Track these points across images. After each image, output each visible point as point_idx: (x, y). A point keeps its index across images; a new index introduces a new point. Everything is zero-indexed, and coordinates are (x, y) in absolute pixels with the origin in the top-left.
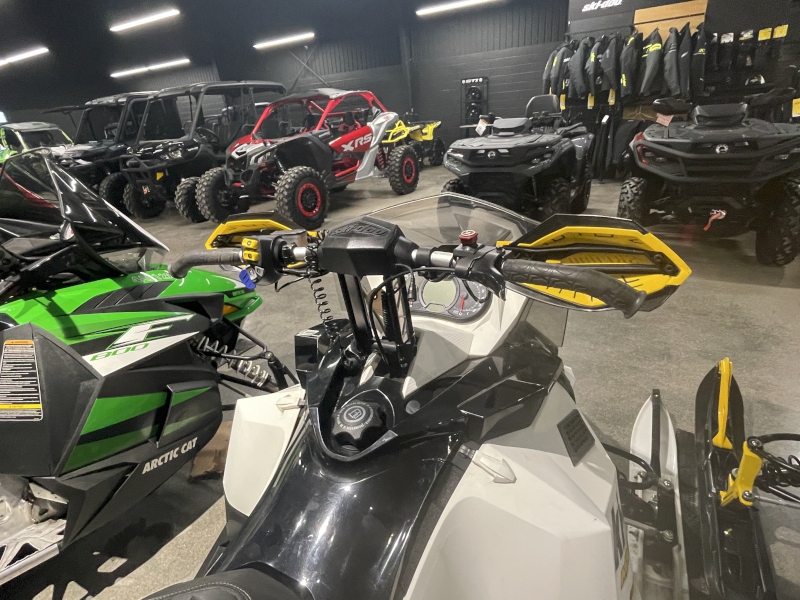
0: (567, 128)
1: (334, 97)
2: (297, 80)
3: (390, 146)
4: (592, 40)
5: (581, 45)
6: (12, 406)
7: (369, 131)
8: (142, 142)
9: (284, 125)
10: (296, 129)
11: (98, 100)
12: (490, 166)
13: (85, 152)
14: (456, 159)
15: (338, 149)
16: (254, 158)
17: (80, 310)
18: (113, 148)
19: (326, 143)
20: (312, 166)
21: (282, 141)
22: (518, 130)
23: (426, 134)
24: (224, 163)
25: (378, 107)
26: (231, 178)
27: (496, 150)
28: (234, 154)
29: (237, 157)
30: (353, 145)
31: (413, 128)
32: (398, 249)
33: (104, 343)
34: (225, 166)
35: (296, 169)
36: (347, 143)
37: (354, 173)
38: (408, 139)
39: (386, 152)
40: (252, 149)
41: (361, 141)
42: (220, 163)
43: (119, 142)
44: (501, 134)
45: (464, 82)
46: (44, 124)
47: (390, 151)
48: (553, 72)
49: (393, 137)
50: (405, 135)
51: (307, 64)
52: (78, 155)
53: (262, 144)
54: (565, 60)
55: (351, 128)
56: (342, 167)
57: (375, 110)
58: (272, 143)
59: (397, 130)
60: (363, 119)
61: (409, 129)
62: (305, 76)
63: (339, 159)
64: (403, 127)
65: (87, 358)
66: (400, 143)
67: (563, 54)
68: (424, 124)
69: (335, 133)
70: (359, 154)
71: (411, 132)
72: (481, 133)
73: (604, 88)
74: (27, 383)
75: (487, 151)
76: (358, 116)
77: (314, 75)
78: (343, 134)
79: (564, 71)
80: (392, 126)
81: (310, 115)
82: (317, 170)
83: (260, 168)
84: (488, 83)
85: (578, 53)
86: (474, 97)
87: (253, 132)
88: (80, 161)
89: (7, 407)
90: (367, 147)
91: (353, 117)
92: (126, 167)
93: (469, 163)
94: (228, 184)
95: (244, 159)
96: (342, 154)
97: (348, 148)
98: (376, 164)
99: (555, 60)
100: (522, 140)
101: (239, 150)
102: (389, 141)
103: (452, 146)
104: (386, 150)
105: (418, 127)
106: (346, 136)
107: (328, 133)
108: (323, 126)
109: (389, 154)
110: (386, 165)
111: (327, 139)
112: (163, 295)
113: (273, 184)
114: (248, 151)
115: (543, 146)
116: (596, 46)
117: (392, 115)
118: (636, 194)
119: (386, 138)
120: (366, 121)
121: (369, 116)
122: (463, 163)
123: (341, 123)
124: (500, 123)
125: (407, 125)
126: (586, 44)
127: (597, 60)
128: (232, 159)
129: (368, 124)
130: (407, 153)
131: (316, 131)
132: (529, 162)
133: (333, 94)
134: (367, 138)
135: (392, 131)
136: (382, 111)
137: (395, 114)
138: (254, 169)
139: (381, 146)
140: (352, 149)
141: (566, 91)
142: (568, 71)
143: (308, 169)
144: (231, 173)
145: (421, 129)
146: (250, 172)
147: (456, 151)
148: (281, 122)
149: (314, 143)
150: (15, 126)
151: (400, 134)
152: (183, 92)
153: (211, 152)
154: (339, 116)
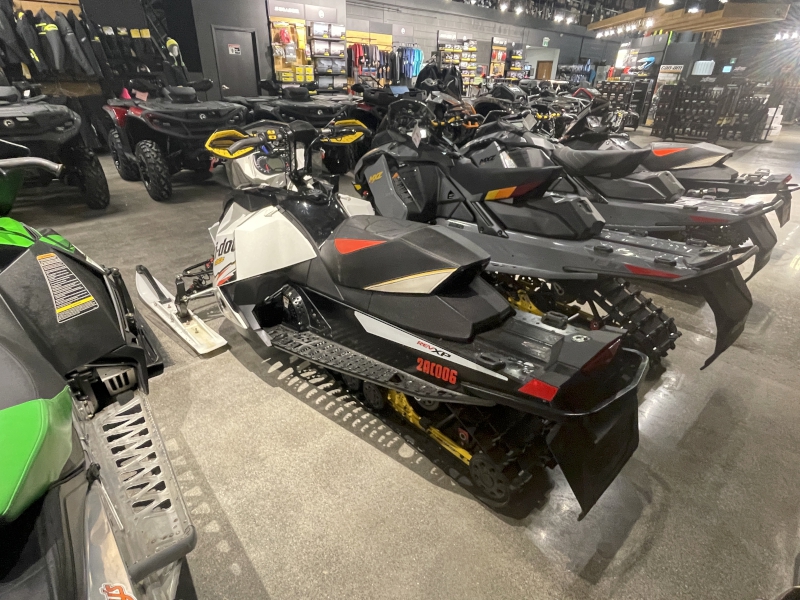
6: (73, 305)
27: (14, 119)
74: (73, 284)
89: (69, 307)
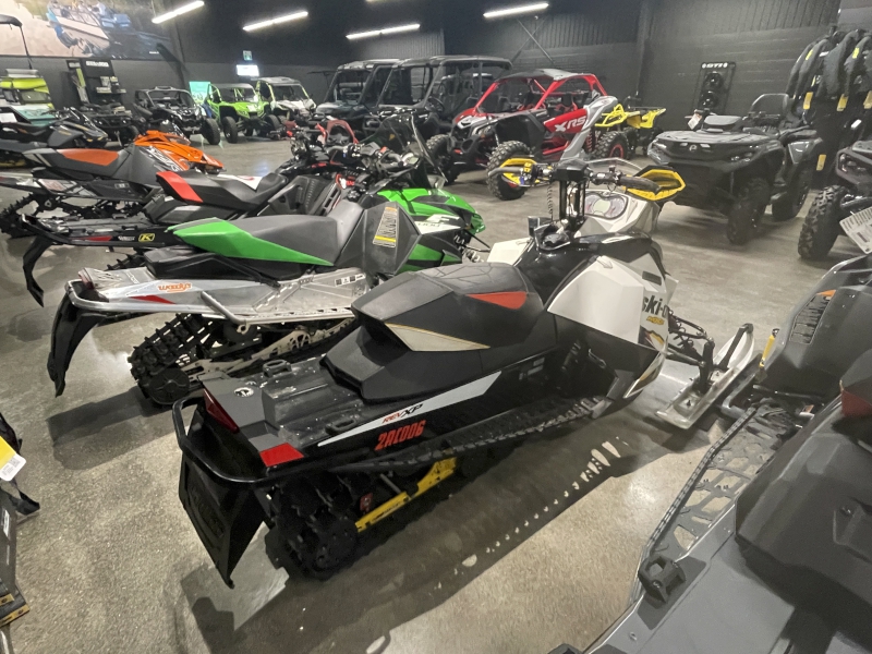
0: (790, 130)
1: (557, 78)
2: (520, 52)
3: (603, 130)
4: (862, 33)
5: (846, 38)
7: (585, 113)
8: (381, 106)
9: (504, 101)
10: (513, 104)
11: (351, 64)
12: (689, 159)
13: (334, 110)
14: (660, 149)
15: (551, 128)
16: (476, 129)
17: (415, 200)
18: (355, 108)
19: (542, 122)
20: (525, 143)
21: (502, 116)
22: (727, 128)
23: (645, 121)
24: (449, 131)
25: (598, 90)
26: (453, 145)
27: (698, 144)
28: (459, 125)
29: (462, 127)
30: (566, 126)
31: (631, 114)
32: (586, 172)
33: (423, 219)
34: (450, 134)
35: (510, 143)
36: (560, 124)
37: (561, 152)
38: (624, 124)
39: (597, 136)
40: (475, 121)
41: (574, 123)
42: (444, 131)
43: (361, 104)
44: (710, 130)
45: (704, 66)
46: (290, 80)
47: (601, 135)
48: (804, 66)
49: (608, 122)
50: (621, 120)
51: (534, 35)
52: (329, 112)
53: (485, 118)
54: (822, 54)
55: (567, 109)
56: (551, 146)
57: (594, 93)
58: (493, 118)
59: (614, 114)
60: (580, 102)
61: (627, 114)
62: (529, 47)
63: (550, 138)
64: (621, 111)
65: (417, 223)
66: (614, 128)
67: (821, 47)
68: (646, 110)
69: (551, 112)
70: (570, 135)
71: (629, 118)
72: (692, 127)
73: (861, 90)
74: (392, 229)
75: (690, 144)
76: (576, 98)
77: (538, 47)
78: (559, 114)
79: (818, 66)
80: (609, 110)
81: (530, 93)
82: (528, 146)
83: (480, 138)
84: (734, 70)
85: (840, 46)
86: (712, 84)
87: (477, 106)
88: (329, 117)
90: (579, 129)
91: (571, 99)
92: (366, 126)
93: (670, 153)
94: (449, 150)
95: (468, 129)
96: (553, 134)
97: (560, 128)
98: (584, 147)
99: (810, 53)
100: (727, 138)
101: (464, 121)
102: (603, 125)
103: (660, 136)
104: (597, 134)
105: (638, 112)
106: (561, 117)
107: (545, 113)
108: (541, 106)
109: (599, 139)
110: (593, 148)
111: (544, 118)
112: (447, 203)
113: (487, 154)
114: (473, 123)
115: (747, 145)
116: (865, 40)
117: (611, 99)
118: (829, 201)
119: (600, 121)
120: (584, 103)
121: (587, 99)
122: (665, 154)
123: (558, 103)
124: (713, 119)
125: (626, 109)
126: (852, 38)
127: (861, 56)
128: (457, 128)
129: (585, 107)
130: (618, 138)
131: (534, 110)
132: (728, 159)
133: (557, 75)
134: (580, 120)
135: (609, 115)
136: (602, 95)
137: (615, 99)
138: (474, 140)
139: (593, 128)
140: (564, 130)
141: (814, 89)
142: (822, 67)
143: (521, 144)
144: (454, 141)
145: (641, 116)
146: (471, 141)
147: (661, 141)
148: (500, 98)
149: (531, 121)
150: (269, 80)
151: (617, 118)
152: (424, 64)
153: (437, 120)
154: (558, 96)
